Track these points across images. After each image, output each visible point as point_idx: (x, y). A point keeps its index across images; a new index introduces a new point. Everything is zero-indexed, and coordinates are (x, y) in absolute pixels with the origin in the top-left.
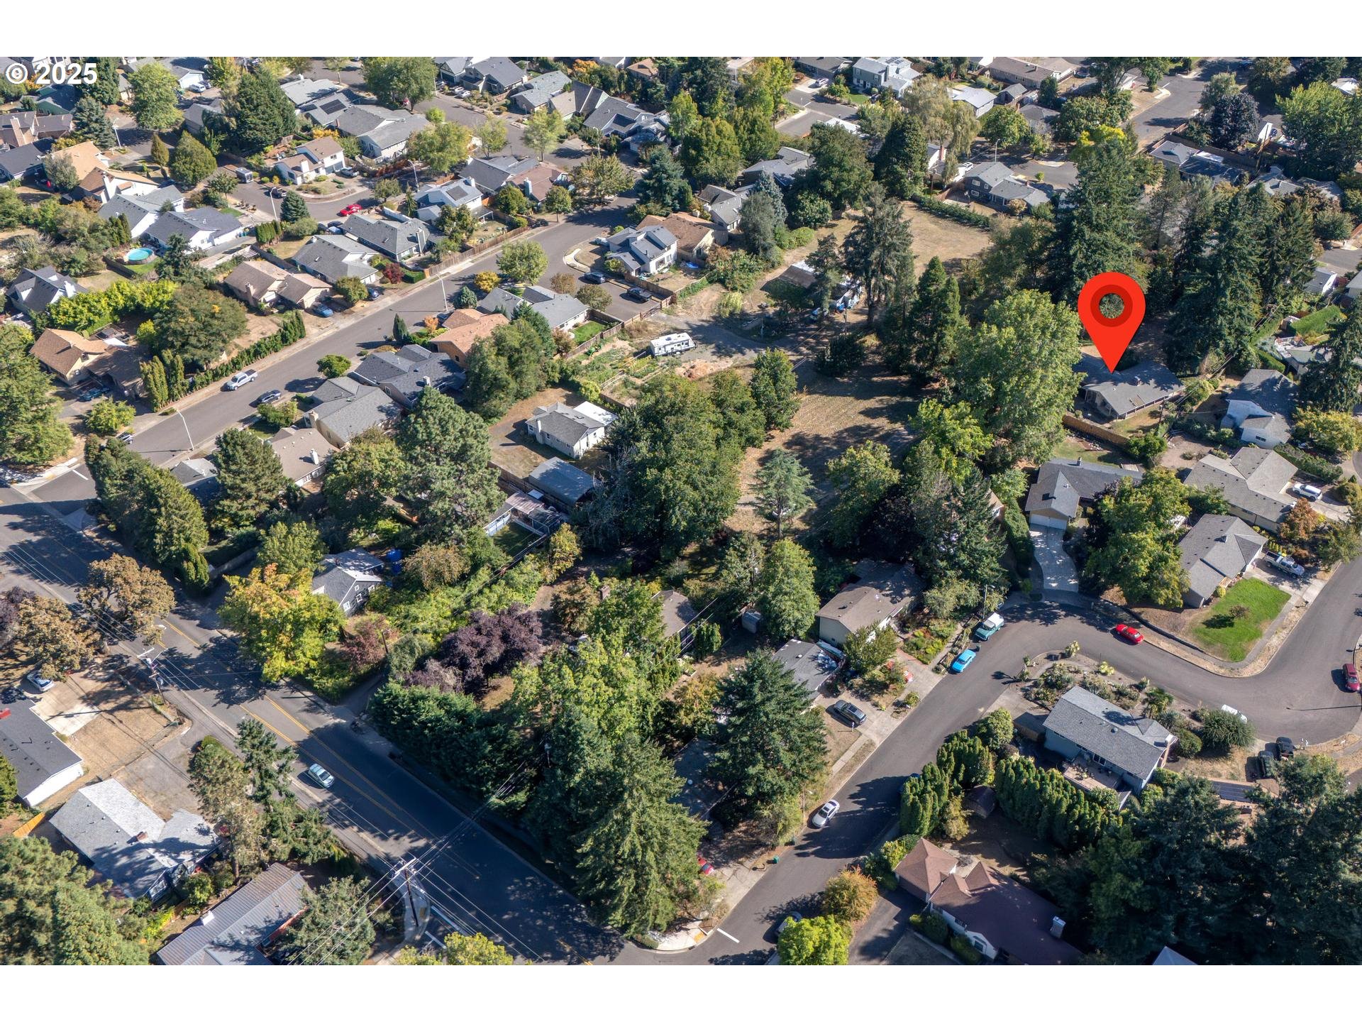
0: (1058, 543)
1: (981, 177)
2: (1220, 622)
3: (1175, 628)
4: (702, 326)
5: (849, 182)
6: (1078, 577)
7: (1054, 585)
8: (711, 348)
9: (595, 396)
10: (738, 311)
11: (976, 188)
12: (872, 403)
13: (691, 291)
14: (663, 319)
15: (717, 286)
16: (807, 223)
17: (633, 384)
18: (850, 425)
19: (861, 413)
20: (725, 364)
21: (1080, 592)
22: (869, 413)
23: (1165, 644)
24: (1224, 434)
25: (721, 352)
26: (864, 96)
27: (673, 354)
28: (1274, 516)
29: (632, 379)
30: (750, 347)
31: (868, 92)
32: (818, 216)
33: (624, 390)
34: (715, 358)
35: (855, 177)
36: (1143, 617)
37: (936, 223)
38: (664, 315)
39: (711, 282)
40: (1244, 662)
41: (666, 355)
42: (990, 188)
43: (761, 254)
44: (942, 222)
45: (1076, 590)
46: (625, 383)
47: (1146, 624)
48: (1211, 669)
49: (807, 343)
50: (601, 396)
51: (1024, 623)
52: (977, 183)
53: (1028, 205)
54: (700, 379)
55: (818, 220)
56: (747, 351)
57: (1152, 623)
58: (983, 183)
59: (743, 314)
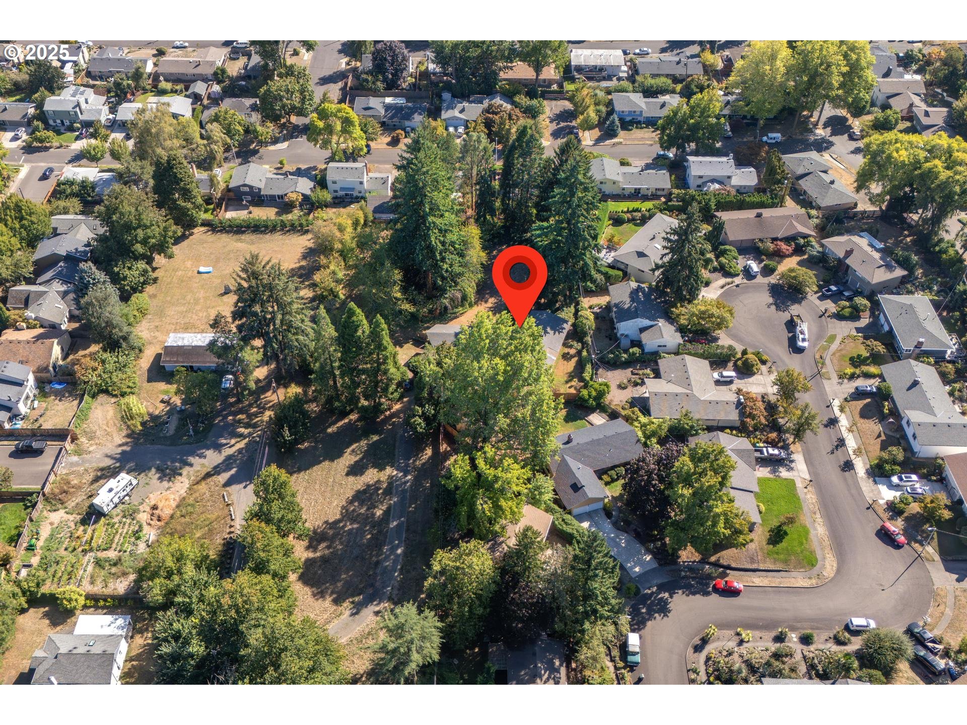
0: (607, 525)
1: (247, 182)
2: (777, 536)
3: (752, 561)
4: (123, 453)
5: (154, 237)
6: (648, 551)
7: (637, 569)
8: (153, 475)
9: (82, 600)
10: (146, 418)
11: (246, 193)
12: (348, 458)
13: (81, 416)
14: (77, 464)
15: (102, 398)
16: (135, 290)
17: (107, 560)
18: (350, 494)
19: (348, 474)
20: (181, 485)
21: (660, 565)
22: (355, 470)
23: (758, 580)
24: (634, 354)
25: (168, 474)
26: (69, 134)
27: (122, 502)
28: (733, 416)
29: (102, 555)
30: (193, 453)
31: (71, 129)
32: (142, 279)
33: (103, 573)
34: (165, 484)
35: (157, 231)
36: (723, 562)
37: (240, 240)
38: (75, 459)
39: (94, 396)
40: (820, 563)
41: (116, 506)
42: (260, 189)
43: (124, 345)
44: (243, 237)
45: (655, 565)
46: (98, 563)
47: (729, 567)
48: (805, 585)
49: (239, 421)
50: (87, 597)
51: (649, 623)
52: (247, 189)
53: (303, 195)
54: (172, 517)
55: (144, 283)
56: (191, 459)
57: (733, 565)
58: (251, 187)
59: (154, 418)
